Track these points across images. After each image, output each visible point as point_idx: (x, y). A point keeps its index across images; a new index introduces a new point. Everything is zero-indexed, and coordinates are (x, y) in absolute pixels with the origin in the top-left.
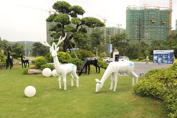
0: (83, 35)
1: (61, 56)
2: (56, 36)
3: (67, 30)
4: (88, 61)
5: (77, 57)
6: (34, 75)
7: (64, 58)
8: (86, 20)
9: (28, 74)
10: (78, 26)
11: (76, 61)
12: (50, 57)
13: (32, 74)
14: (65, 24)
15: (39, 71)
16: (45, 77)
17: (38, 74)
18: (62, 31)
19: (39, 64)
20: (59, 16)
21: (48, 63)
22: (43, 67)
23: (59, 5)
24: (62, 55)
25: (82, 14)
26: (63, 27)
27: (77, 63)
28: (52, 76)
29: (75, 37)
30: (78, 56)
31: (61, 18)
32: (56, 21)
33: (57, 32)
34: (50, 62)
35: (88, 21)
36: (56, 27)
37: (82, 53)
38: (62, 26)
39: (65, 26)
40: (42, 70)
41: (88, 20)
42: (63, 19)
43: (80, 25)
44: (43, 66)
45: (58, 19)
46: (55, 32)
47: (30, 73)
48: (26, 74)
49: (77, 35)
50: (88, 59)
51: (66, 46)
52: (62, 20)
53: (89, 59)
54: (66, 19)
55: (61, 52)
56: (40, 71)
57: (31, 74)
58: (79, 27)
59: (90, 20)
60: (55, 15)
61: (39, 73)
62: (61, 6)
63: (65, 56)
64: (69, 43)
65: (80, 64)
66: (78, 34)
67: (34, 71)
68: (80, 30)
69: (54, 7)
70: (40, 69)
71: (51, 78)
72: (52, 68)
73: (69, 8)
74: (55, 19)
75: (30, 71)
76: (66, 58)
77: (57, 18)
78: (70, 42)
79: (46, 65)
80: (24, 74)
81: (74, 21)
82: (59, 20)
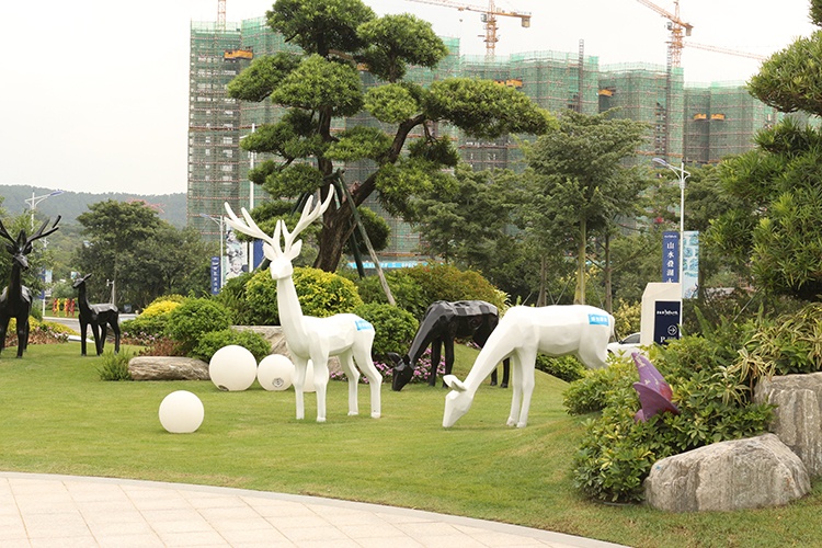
0: (427, 183)
1: (306, 290)
2: (285, 180)
3: (345, 153)
4: (443, 318)
5: (392, 299)
6: (163, 382)
7: (325, 301)
8: (449, 99)
9: (131, 378)
10: (406, 126)
11: (383, 319)
12: (245, 296)
13: (154, 379)
14: (335, 114)
15: (189, 365)
16: (223, 389)
17: (184, 379)
18: (318, 154)
19: (189, 327)
20: (303, 73)
21: (234, 323)
22: (209, 344)
23: (306, 12)
24: (310, 286)
25: (431, 61)
26: (325, 131)
27: (390, 330)
28: (256, 387)
29: (388, 189)
30: (400, 295)
31: (314, 84)
32: (285, 100)
33: (291, 160)
34: (246, 319)
35: (460, 103)
36: (284, 131)
37: (426, 278)
38: (316, 125)
39: (338, 125)
40: (207, 360)
41: (462, 98)
42: (324, 93)
43: (420, 120)
44: (214, 336)
45: (294, 92)
46: (279, 160)
47: (143, 373)
48: (117, 378)
49: (395, 178)
51: (338, 235)
52: (318, 100)
53: (451, 307)
54: (339, 90)
55: (308, 272)
56: (194, 366)
57: (145, 378)
58: (415, 135)
59: (473, 99)
60: (284, 66)
61: (187, 373)
62: (317, 18)
63: (329, 291)
64: (353, 220)
65: (408, 334)
66: (402, 175)
67: (161, 363)
68: (416, 151)
69: (276, 21)
70: (195, 354)
71: (256, 397)
72: (260, 350)
73: (360, 29)
74: (278, 92)
75: (140, 365)
76: (333, 302)
77: (292, 86)
78: (357, 216)
79: (227, 332)
80: (109, 379)
81: (384, 104)
82: (301, 99)
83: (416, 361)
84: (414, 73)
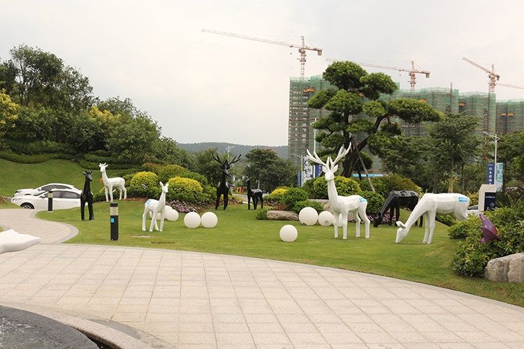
0: (389, 142)
1: (339, 185)
2: (330, 140)
3: (355, 129)
4: (395, 197)
5: (373, 189)
7: (346, 190)
8: (398, 107)
9: (268, 219)
10: (380, 119)
11: (370, 198)
12: (313, 187)
13: (277, 220)
14: (350, 114)
15: (291, 214)
16: (304, 224)
17: (289, 220)
18: (344, 130)
19: (291, 199)
20: (338, 97)
21: (309, 198)
22: (299, 206)
23: (339, 72)
24: (340, 183)
25: (390, 92)
26: (347, 120)
27: (372, 202)
28: (317, 224)
29: (372, 144)
30: (377, 188)
31: (342, 101)
32: (330, 108)
33: (333, 132)
35: (403, 109)
36: (329, 121)
37: (387, 181)
38: (343, 118)
39: (350, 118)
40: (298, 213)
41: (404, 107)
42: (346, 105)
43: (386, 116)
44: (301, 203)
45: (334, 105)
46: (327, 132)
47: (272, 217)
48: (262, 219)
49: (376, 139)
50: (395, 194)
51: (351, 163)
52: (344, 108)
53: (398, 193)
54: (353, 104)
55: (339, 178)
56: (293, 215)
57: (273, 219)
58: (383, 122)
59: (408, 107)
60: (330, 94)
61: (290, 218)
62: (343, 75)
63: (348, 186)
64: (358, 157)
65: (380, 204)
66: (378, 138)
67: (280, 213)
68: (384, 129)
69: (327, 76)
70: (293, 210)
71: (318, 228)
72: (319, 209)
73: (361, 79)
74: (328, 105)
75: (272, 214)
76: (349, 190)
77: (333, 102)
78: (359, 155)
79: (306, 201)
80: (259, 219)
81: (371, 109)
82: (337, 108)
83: (383, 215)
84: (384, 97)
